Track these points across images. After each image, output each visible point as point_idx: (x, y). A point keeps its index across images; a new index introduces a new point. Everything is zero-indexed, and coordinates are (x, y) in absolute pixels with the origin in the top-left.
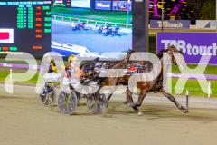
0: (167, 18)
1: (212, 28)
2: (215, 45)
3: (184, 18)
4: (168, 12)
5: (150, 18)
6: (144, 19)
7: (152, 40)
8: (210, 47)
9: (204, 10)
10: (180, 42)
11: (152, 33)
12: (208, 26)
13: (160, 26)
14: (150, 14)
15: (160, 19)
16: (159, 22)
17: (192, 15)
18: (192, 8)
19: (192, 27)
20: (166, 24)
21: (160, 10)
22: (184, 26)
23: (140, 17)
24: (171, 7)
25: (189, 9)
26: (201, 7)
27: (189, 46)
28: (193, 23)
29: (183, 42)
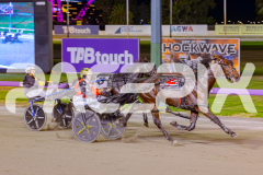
0: (73, 23)
1: (123, 33)
2: (126, 52)
3: (92, 23)
4: (74, 16)
5: (54, 24)
6: (47, 24)
7: (57, 47)
8: (121, 55)
9: (114, 13)
10: (88, 49)
11: (57, 40)
12: (119, 31)
13: (66, 32)
14: (54, 18)
15: (65, 24)
16: (65, 27)
17: (101, 20)
18: (101, 12)
19: (101, 33)
20: (72, 29)
21: (65, 14)
22: (92, 32)
23: (43, 22)
24: (78, 11)
25: (97, 12)
26: (111, 10)
27: (98, 54)
28: (103, 28)
29: (92, 50)
